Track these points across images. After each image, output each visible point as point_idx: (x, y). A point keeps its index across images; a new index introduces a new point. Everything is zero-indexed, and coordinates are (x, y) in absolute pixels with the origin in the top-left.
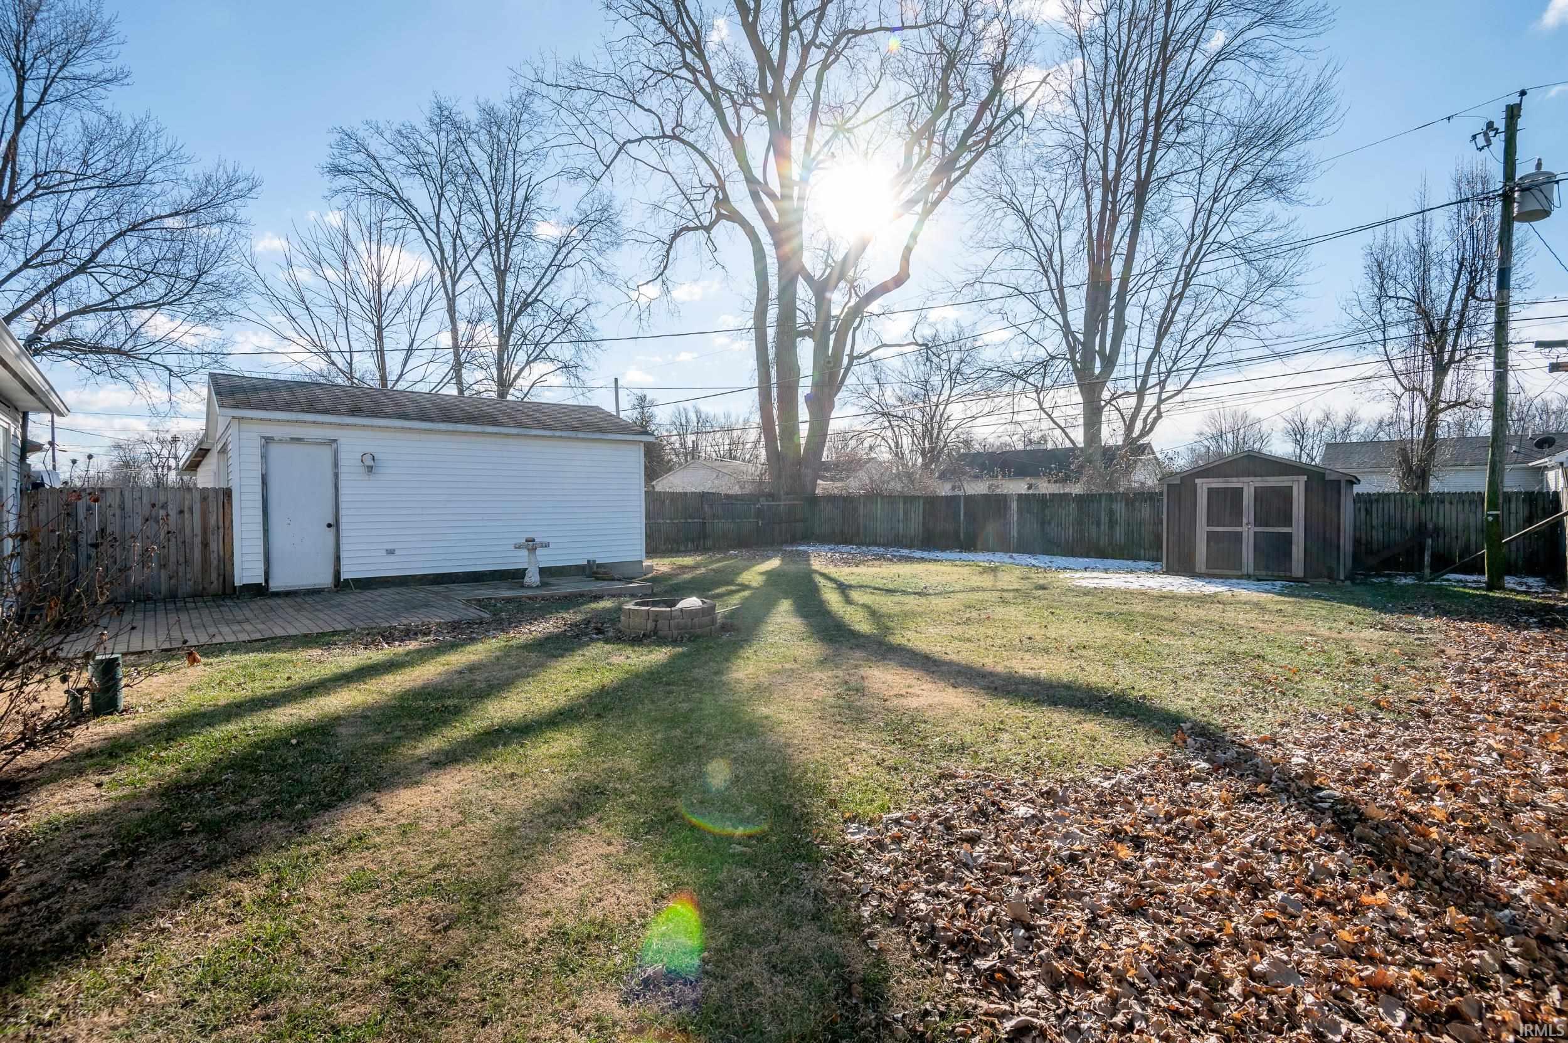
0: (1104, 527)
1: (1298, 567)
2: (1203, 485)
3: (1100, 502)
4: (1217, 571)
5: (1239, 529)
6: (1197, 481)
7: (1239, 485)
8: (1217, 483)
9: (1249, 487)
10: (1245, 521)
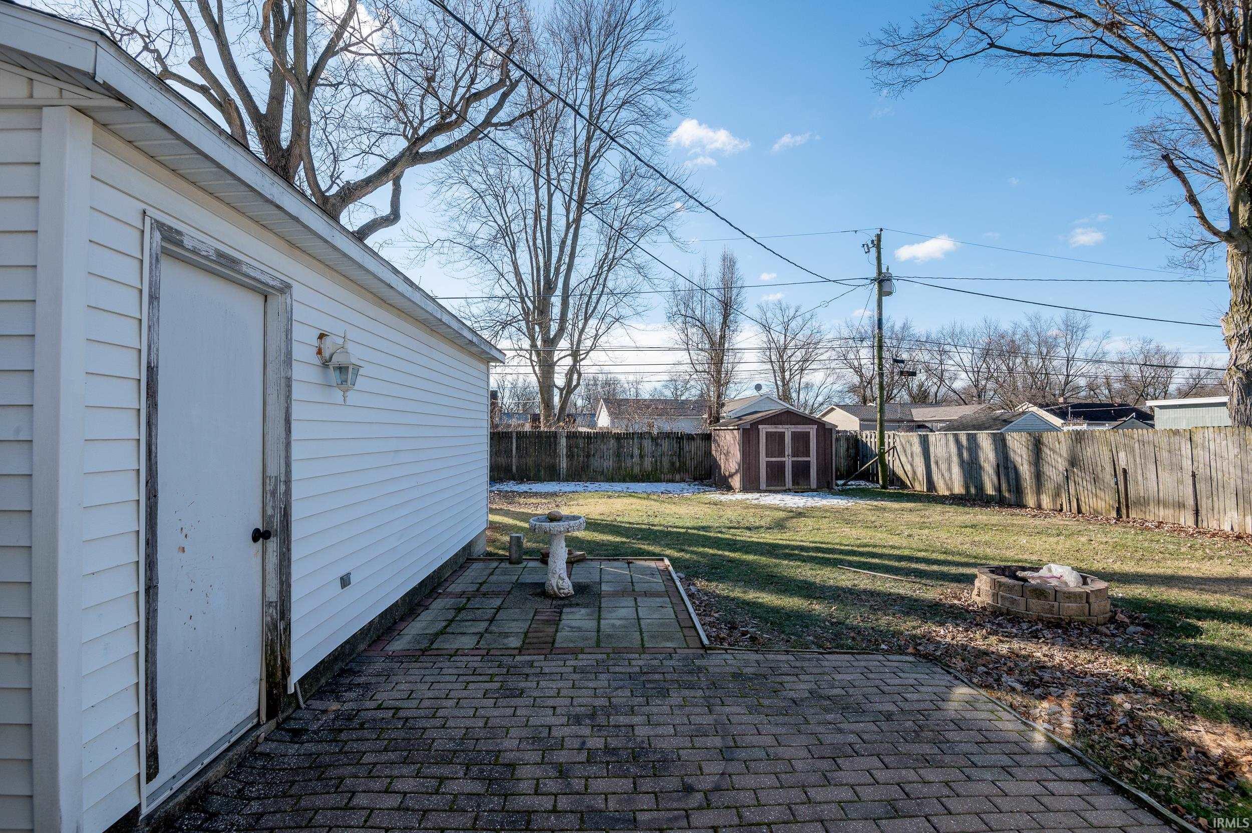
0: (636, 459)
1: (814, 483)
2: (764, 429)
3: (633, 439)
4: (772, 488)
5: (783, 459)
6: (760, 427)
7: (783, 430)
8: (771, 429)
9: (788, 431)
10: (786, 453)
